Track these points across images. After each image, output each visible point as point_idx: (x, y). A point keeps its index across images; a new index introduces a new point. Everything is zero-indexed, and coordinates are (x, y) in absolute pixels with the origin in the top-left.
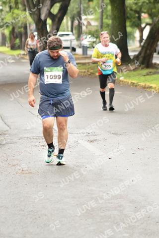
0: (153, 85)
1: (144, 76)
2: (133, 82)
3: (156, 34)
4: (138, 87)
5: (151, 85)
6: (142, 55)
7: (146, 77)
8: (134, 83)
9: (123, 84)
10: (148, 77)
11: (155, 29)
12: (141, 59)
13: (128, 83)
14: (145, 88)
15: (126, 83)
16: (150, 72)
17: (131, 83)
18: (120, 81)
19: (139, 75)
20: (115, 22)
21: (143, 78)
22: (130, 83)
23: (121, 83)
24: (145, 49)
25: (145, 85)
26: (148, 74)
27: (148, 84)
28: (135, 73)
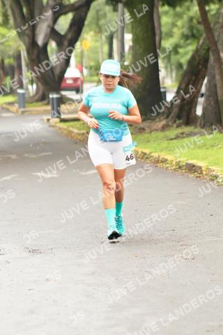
0: (169, 157)
1: (171, 139)
3: (200, 67)
4: (148, 161)
5: (166, 157)
7: (172, 141)
8: (145, 154)
10: (175, 141)
11: (197, 59)
14: (157, 161)
16: (182, 134)
17: (142, 152)
20: (138, 47)
21: (165, 144)
22: (140, 153)
25: (159, 156)
26: (177, 137)
27: (164, 155)
28: (160, 134)
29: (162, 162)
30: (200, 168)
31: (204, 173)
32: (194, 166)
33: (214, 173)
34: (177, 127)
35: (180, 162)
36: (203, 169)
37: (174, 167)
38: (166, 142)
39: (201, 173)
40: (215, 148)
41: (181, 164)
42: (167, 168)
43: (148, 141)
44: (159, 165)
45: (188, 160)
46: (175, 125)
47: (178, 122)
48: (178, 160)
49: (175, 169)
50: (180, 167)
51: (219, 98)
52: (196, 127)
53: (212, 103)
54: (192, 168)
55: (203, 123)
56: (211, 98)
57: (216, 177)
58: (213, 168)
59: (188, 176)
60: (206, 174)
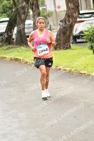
29: (4, 58)
30: (20, 59)
31: (22, 61)
32: (17, 59)
33: (26, 61)
34: (6, 45)
35: (11, 58)
36: (21, 60)
37: (9, 60)
38: (4, 51)
39: (21, 61)
40: (23, 52)
41: (12, 58)
42: (7, 60)
44: (3, 59)
45: (14, 57)
46: (5, 45)
47: (6, 43)
48: (10, 57)
49: (10, 61)
50: (12, 60)
51: (22, 34)
52: (14, 45)
53: (19, 36)
54: (16, 60)
55: (16, 43)
56: (19, 34)
57: (27, 62)
58: (25, 59)
59: (16, 63)
60: (23, 62)
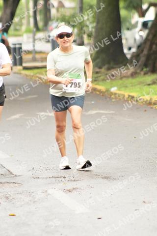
1: (149, 85)
2: (132, 94)
6: (145, 52)
7: (151, 86)
8: (133, 97)
9: (116, 98)
10: (154, 86)
12: (143, 59)
13: (124, 96)
14: (150, 104)
15: (121, 97)
17: (129, 96)
18: (112, 94)
19: (140, 83)
21: (146, 88)
22: (127, 96)
23: (113, 96)
24: (148, 44)
25: (151, 99)
26: (154, 83)
28: (135, 81)
43: (126, 87)
